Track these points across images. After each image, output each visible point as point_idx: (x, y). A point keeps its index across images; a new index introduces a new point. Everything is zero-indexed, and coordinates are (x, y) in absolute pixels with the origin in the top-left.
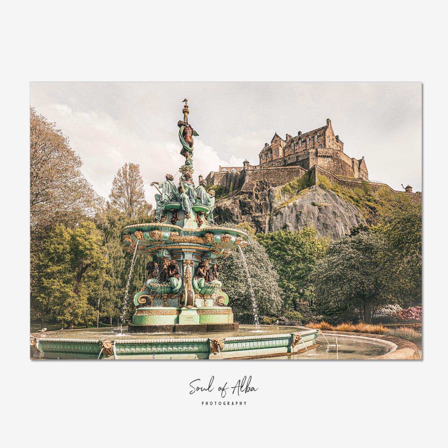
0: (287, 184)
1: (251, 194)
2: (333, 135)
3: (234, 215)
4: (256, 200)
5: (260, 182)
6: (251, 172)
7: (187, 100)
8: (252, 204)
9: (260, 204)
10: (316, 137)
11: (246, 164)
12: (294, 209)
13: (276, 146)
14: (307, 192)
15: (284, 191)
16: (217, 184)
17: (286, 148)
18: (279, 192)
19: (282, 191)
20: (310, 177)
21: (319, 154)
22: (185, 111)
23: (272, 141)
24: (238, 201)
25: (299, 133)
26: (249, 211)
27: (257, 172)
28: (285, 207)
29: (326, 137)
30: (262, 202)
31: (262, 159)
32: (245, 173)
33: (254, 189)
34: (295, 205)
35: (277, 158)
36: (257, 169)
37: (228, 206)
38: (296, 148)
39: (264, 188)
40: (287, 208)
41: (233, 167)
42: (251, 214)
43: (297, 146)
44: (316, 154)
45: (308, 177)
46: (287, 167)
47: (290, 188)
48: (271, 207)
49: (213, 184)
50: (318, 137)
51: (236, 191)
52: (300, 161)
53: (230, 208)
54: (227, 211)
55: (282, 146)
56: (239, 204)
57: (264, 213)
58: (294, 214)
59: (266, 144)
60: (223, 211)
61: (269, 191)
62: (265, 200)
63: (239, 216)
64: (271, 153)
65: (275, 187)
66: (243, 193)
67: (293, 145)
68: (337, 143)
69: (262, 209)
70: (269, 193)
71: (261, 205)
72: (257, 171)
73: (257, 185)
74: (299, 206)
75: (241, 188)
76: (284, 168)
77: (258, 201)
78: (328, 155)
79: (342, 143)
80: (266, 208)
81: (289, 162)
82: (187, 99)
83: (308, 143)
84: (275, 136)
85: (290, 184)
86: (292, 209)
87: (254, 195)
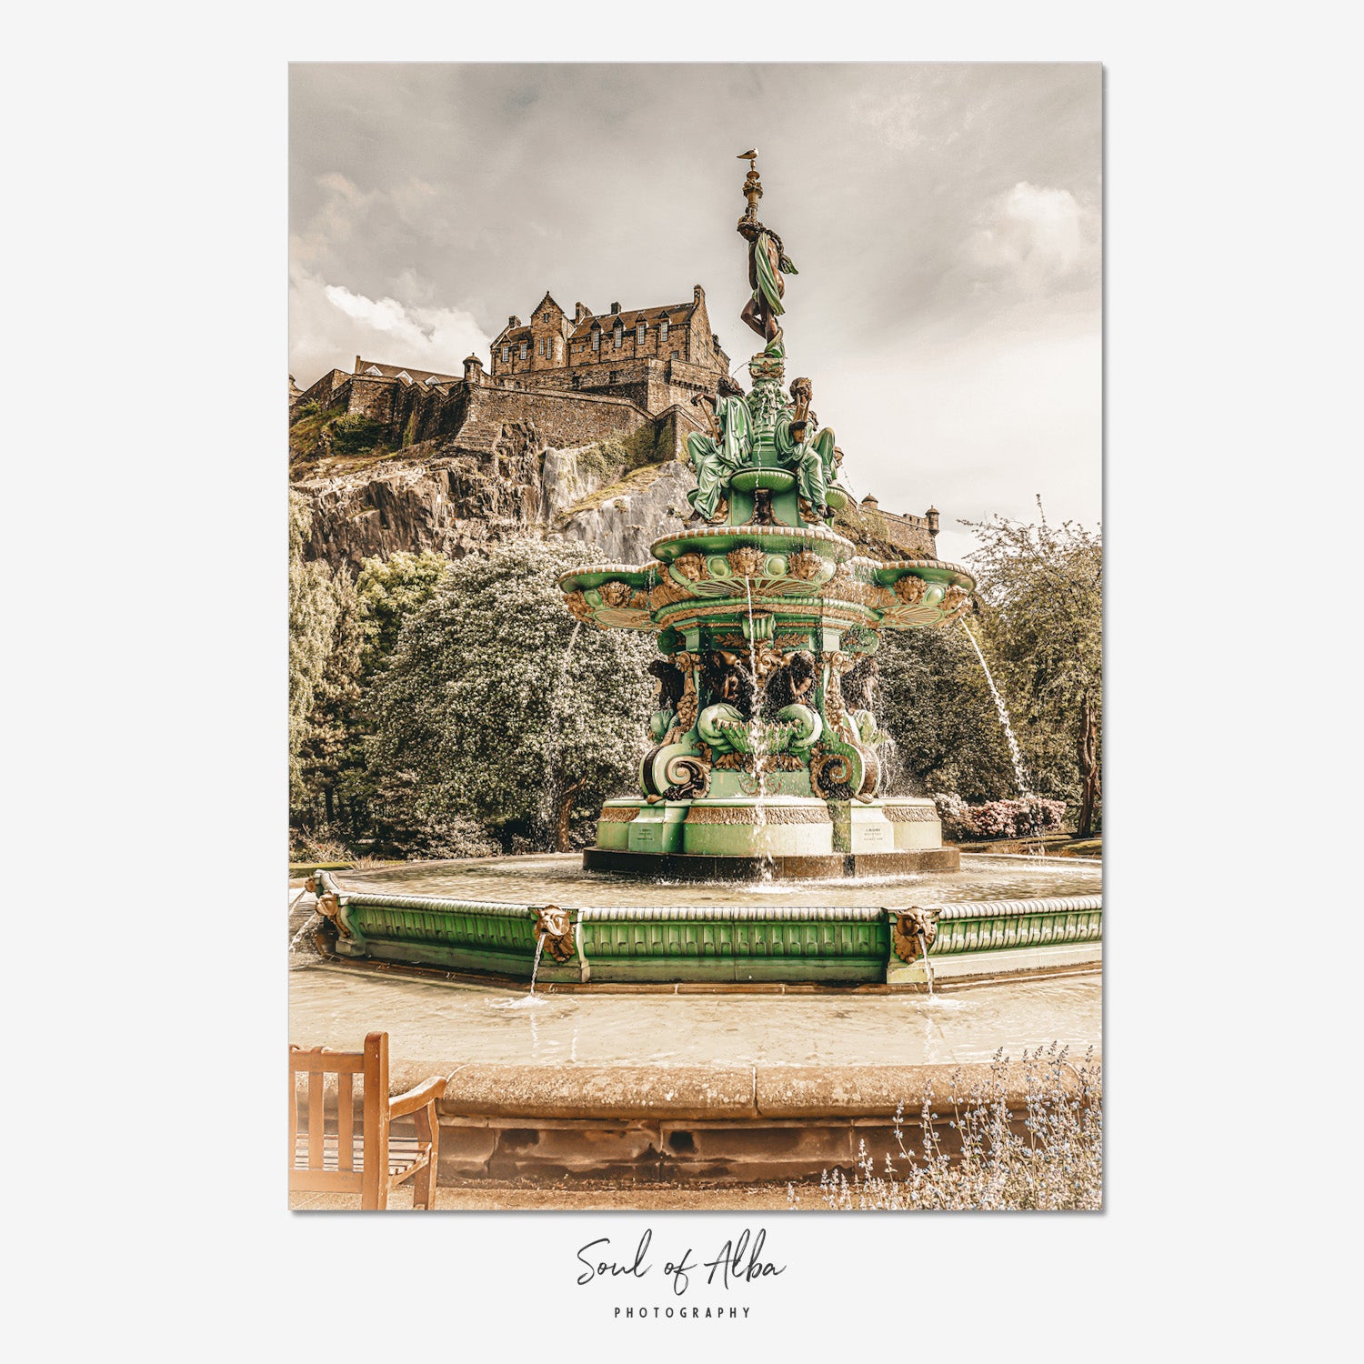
0: (593, 446)
1: (487, 458)
2: (708, 330)
3: (431, 514)
4: (502, 479)
5: (513, 426)
6: (486, 393)
7: (755, 156)
8: (490, 489)
9: (516, 491)
10: (664, 328)
11: (472, 369)
12: (617, 520)
13: (549, 330)
14: (651, 474)
15: (586, 463)
16: (362, 412)
17: (574, 342)
18: (572, 466)
19: (578, 462)
20: (658, 434)
21: (673, 377)
22: (751, 190)
23: (536, 312)
24: (444, 473)
25: (615, 307)
26: (480, 508)
27: (504, 397)
28: (589, 510)
29: (692, 334)
30: (520, 488)
31: (498, 361)
32: (469, 392)
33: (494, 447)
34: (620, 509)
35: (548, 365)
36: (507, 388)
37: (411, 484)
38: (604, 347)
39: (525, 448)
40: (596, 515)
42: (485, 517)
43: (607, 342)
44: (668, 374)
45: (652, 435)
46: (596, 398)
47: (602, 458)
48: (548, 506)
49: (347, 410)
50: (670, 328)
51: (433, 442)
52: (619, 387)
53: (420, 491)
54: (411, 500)
55: (564, 336)
56: (447, 483)
57: (524, 520)
58: (618, 534)
59: (512, 320)
60: (393, 497)
61: (543, 456)
62: (529, 481)
63: (448, 521)
64: (531, 347)
65: (558, 448)
66: (459, 451)
67: (595, 336)
68: (715, 355)
69: (519, 508)
70: (542, 466)
71: (516, 496)
72: (506, 394)
73: (504, 434)
74: (632, 511)
75: (453, 437)
76: (586, 397)
77: (510, 482)
78: (699, 384)
79: (727, 359)
80: (533, 506)
81: (588, 383)
82: (756, 152)
83: (641, 339)
84: (544, 302)
85: (602, 448)
86: (611, 519)
87: (496, 463)
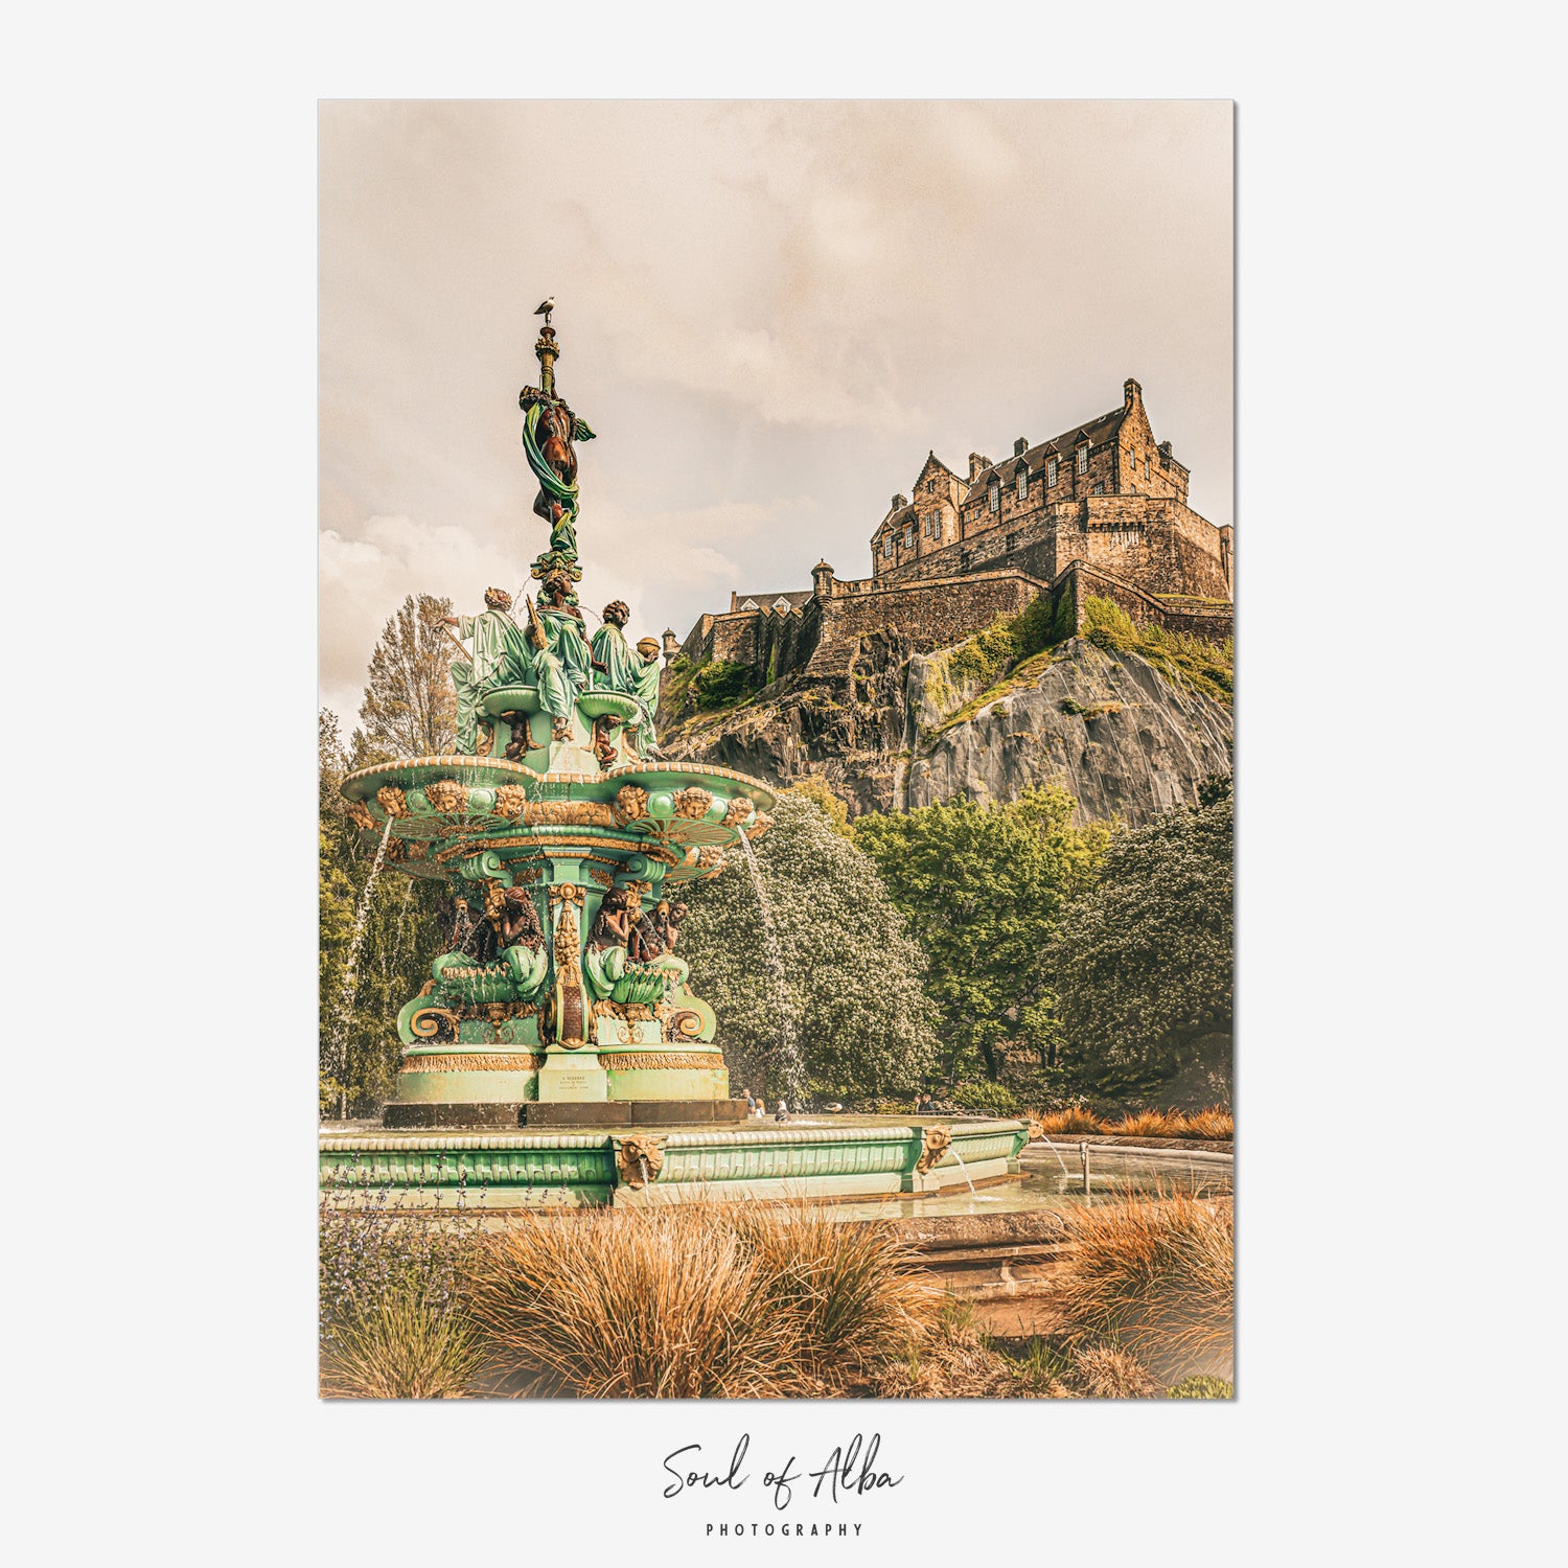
0: (968, 641)
1: (842, 682)
2: (1149, 440)
3: (782, 762)
4: (860, 705)
5: (872, 638)
6: (840, 604)
7: (550, 308)
8: (847, 720)
9: (875, 717)
10: (1083, 454)
11: (821, 578)
12: (994, 730)
13: (935, 501)
14: (1046, 665)
15: (961, 667)
16: (726, 657)
17: (969, 508)
18: (943, 672)
19: (950, 666)
20: (1055, 607)
21: (1091, 521)
22: (546, 350)
23: (919, 483)
24: (794, 710)
25: (1020, 445)
26: (835, 745)
27: (860, 604)
28: (962, 723)
29: (1122, 453)
30: (880, 712)
31: (881, 557)
32: (821, 608)
33: (851, 668)
34: (999, 716)
35: (937, 546)
36: (863, 592)
37: (760, 730)
38: (1006, 504)
39: (887, 661)
40: (969, 729)
41: (780, 595)
42: (841, 755)
43: (1008, 497)
44: (1082, 519)
45: (1049, 610)
46: (972, 578)
47: (980, 655)
48: (913, 726)
49: (711, 659)
50: (1091, 453)
51: (790, 676)
52: (1019, 553)
53: (768, 738)
54: (760, 749)
55: (955, 503)
56: (799, 722)
57: (886, 751)
58: (996, 748)
59: (897, 500)
60: (742, 750)
61: (906, 668)
62: (891, 702)
63: (801, 766)
64: (916, 530)
65: (927, 653)
66: (812, 681)
67: (994, 493)
68: (1163, 472)
69: (879, 736)
70: (906, 677)
71: (876, 723)
72: (862, 599)
73: (863, 650)
74: (1014, 716)
75: (805, 666)
76: (958, 580)
77: (868, 708)
78: (1128, 521)
79: (1185, 472)
80: (896, 731)
81: (981, 558)
82: (551, 302)
83: (1052, 481)
84: (927, 467)
85: (980, 641)
86: (988, 730)
87: (853, 687)
